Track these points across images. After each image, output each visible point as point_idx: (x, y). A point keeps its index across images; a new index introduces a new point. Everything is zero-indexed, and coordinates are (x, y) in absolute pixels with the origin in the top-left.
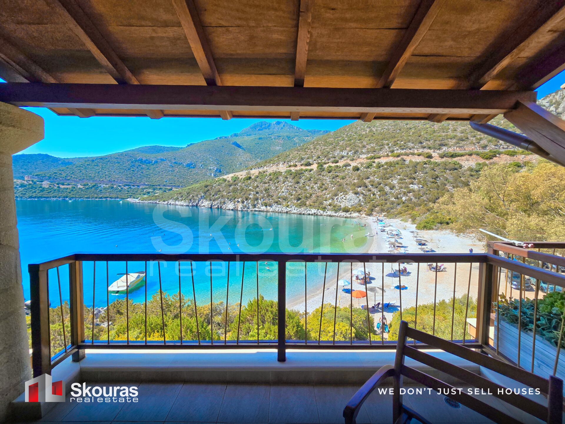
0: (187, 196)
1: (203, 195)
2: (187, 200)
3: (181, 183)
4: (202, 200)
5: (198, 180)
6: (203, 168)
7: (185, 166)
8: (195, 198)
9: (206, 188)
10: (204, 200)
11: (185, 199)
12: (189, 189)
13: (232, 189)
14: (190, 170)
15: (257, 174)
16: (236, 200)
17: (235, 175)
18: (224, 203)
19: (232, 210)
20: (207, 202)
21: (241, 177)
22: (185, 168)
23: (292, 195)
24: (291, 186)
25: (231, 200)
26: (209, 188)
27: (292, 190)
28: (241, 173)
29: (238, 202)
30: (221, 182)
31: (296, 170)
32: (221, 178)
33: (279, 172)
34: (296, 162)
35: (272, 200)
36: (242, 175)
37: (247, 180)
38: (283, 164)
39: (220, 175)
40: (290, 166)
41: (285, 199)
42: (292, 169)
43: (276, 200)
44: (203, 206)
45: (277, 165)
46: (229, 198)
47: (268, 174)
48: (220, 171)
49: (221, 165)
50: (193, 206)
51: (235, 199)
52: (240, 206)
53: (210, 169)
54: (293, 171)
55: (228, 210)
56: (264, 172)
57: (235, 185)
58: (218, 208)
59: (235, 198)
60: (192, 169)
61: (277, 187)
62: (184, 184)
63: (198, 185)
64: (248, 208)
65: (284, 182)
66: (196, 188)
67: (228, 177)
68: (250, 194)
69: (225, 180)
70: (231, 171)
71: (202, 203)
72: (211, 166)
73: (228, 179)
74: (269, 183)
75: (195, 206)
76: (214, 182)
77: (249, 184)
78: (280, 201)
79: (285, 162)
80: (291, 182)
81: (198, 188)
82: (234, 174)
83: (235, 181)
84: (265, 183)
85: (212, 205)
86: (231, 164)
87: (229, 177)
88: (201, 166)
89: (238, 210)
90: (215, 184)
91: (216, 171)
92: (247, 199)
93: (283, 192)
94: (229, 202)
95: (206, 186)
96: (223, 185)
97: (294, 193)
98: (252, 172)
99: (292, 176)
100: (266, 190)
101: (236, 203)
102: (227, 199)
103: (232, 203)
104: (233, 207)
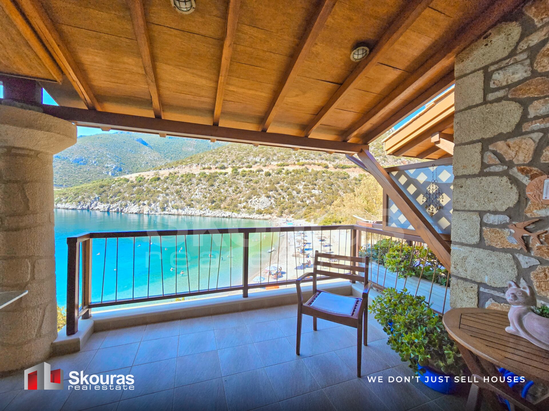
0: (74, 198)
1: (97, 196)
2: (74, 203)
3: (65, 182)
4: (95, 203)
5: (89, 179)
6: (97, 165)
7: (71, 162)
8: (86, 199)
9: (101, 189)
10: (99, 203)
11: (70, 202)
12: (77, 189)
13: (137, 190)
14: (79, 167)
15: (167, 175)
16: (141, 202)
17: (140, 175)
18: (126, 206)
19: (136, 213)
20: (103, 205)
21: (147, 178)
22: (72, 163)
23: (206, 198)
24: (205, 189)
25: (135, 202)
26: (106, 188)
27: (206, 193)
28: (148, 173)
29: (144, 204)
30: (121, 182)
31: (211, 173)
32: (122, 177)
33: (192, 174)
34: (210, 165)
35: (185, 202)
36: (149, 175)
37: (155, 180)
38: (197, 166)
39: (120, 174)
40: (204, 169)
41: (198, 202)
42: (206, 171)
43: (189, 203)
44: (96, 210)
45: (190, 167)
46: (133, 200)
47: (180, 175)
48: (121, 170)
49: (122, 163)
50: (83, 209)
51: (139, 202)
52: (146, 209)
53: (107, 167)
54: (208, 174)
55: (130, 213)
56: (175, 173)
57: (140, 186)
58: (117, 212)
59: (140, 200)
60: (82, 166)
61: (190, 190)
62: (69, 183)
63: (90, 185)
64: (156, 212)
65: (197, 185)
66: (88, 188)
67: (131, 177)
68: (158, 197)
69: (127, 180)
70: (135, 170)
71: (96, 205)
72: (108, 164)
73: (131, 179)
74: (181, 185)
75: (85, 209)
76: (112, 182)
77: (158, 186)
78: (193, 204)
79: (198, 164)
80: (205, 185)
81: (90, 189)
82: (139, 173)
83: (140, 181)
84: (176, 185)
85: (109, 208)
86: (135, 162)
87: (133, 177)
88: (95, 163)
89: (143, 213)
90: (114, 184)
91: (115, 169)
92: (154, 202)
93: (197, 195)
94: (133, 204)
95: (102, 186)
96: (125, 186)
97: (208, 195)
98: (161, 172)
99: (206, 179)
100: (177, 192)
101: (141, 205)
102: (129, 202)
103: (136, 205)
104: (138, 210)
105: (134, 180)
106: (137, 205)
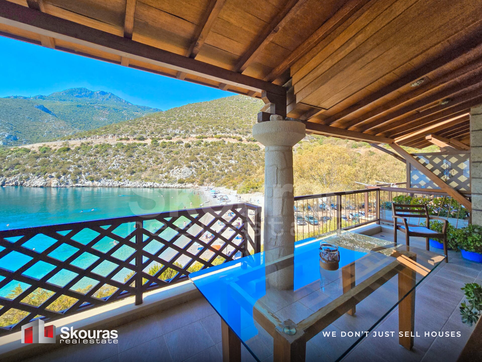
13: (41, 162)
15: (79, 146)
16: (48, 174)
17: (45, 145)
18: (27, 179)
19: (41, 187)
21: (54, 148)
23: (124, 169)
24: (123, 159)
25: (39, 175)
27: (125, 163)
28: (54, 143)
29: (52, 177)
30: (20, 152)
31: (129, 144)
32: (20, 147)
33: (108, 144)
34: (128, 135)
35: (101, 174)
36: (57, 145)
37: (64, 151)
38: (112, 136)
39: (15, 143)
40: (121, 139)
41: (116, 173)
42: (124, 142)
43: (106, 174)
45: (105, 137)
46: (36, 172)
47: (94, 146)
48: (16, 139)
49: (18, 132)
51: (45, 174)
52: (54, 182)
54: (126, 144)
55: (34, 187)
57: (46, 157)
58: (16, 185)
59: (46, 172)
61: (106, 161)
64: (67, 184)
65: (114, 156)
67: (33, 147)
68: (69, 168)
69: (28, 151)
70: (35, 140)
73: (33, 149)
74: (95, 156)
77: (68, 157)
78: (110, 175)
79: (114, 135)
80: (123, 155)
82: (44, 143)
83: (45, 152)
84: (91, 156)
85: (4, 182)
86: (35, 131)
87: (35, 147)
89: (50, 187)
91: (8, 138)
92: (64, 174)
93: (114, 166)
94: (36, 177)
96: (25, 157)
97: (127, 166)
98: (72, 142)
99: (125, 149)
100: (91, 163)
101: (48, 178)
102: (32, 174)
103: (40, 178)
104: (43, 183)
105: (37, 150)
106: (43, 178)
